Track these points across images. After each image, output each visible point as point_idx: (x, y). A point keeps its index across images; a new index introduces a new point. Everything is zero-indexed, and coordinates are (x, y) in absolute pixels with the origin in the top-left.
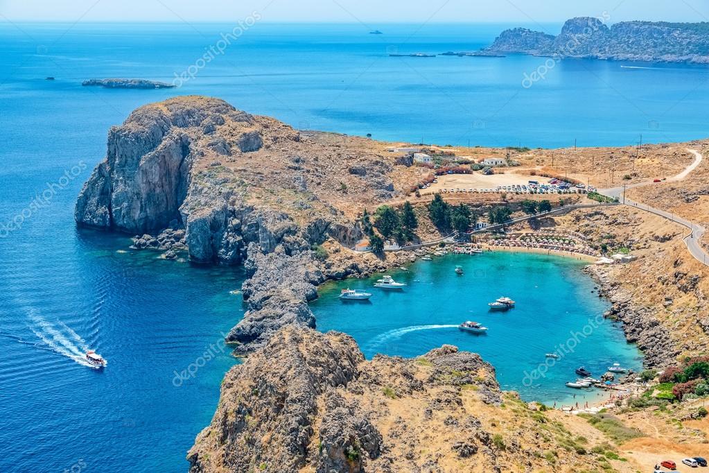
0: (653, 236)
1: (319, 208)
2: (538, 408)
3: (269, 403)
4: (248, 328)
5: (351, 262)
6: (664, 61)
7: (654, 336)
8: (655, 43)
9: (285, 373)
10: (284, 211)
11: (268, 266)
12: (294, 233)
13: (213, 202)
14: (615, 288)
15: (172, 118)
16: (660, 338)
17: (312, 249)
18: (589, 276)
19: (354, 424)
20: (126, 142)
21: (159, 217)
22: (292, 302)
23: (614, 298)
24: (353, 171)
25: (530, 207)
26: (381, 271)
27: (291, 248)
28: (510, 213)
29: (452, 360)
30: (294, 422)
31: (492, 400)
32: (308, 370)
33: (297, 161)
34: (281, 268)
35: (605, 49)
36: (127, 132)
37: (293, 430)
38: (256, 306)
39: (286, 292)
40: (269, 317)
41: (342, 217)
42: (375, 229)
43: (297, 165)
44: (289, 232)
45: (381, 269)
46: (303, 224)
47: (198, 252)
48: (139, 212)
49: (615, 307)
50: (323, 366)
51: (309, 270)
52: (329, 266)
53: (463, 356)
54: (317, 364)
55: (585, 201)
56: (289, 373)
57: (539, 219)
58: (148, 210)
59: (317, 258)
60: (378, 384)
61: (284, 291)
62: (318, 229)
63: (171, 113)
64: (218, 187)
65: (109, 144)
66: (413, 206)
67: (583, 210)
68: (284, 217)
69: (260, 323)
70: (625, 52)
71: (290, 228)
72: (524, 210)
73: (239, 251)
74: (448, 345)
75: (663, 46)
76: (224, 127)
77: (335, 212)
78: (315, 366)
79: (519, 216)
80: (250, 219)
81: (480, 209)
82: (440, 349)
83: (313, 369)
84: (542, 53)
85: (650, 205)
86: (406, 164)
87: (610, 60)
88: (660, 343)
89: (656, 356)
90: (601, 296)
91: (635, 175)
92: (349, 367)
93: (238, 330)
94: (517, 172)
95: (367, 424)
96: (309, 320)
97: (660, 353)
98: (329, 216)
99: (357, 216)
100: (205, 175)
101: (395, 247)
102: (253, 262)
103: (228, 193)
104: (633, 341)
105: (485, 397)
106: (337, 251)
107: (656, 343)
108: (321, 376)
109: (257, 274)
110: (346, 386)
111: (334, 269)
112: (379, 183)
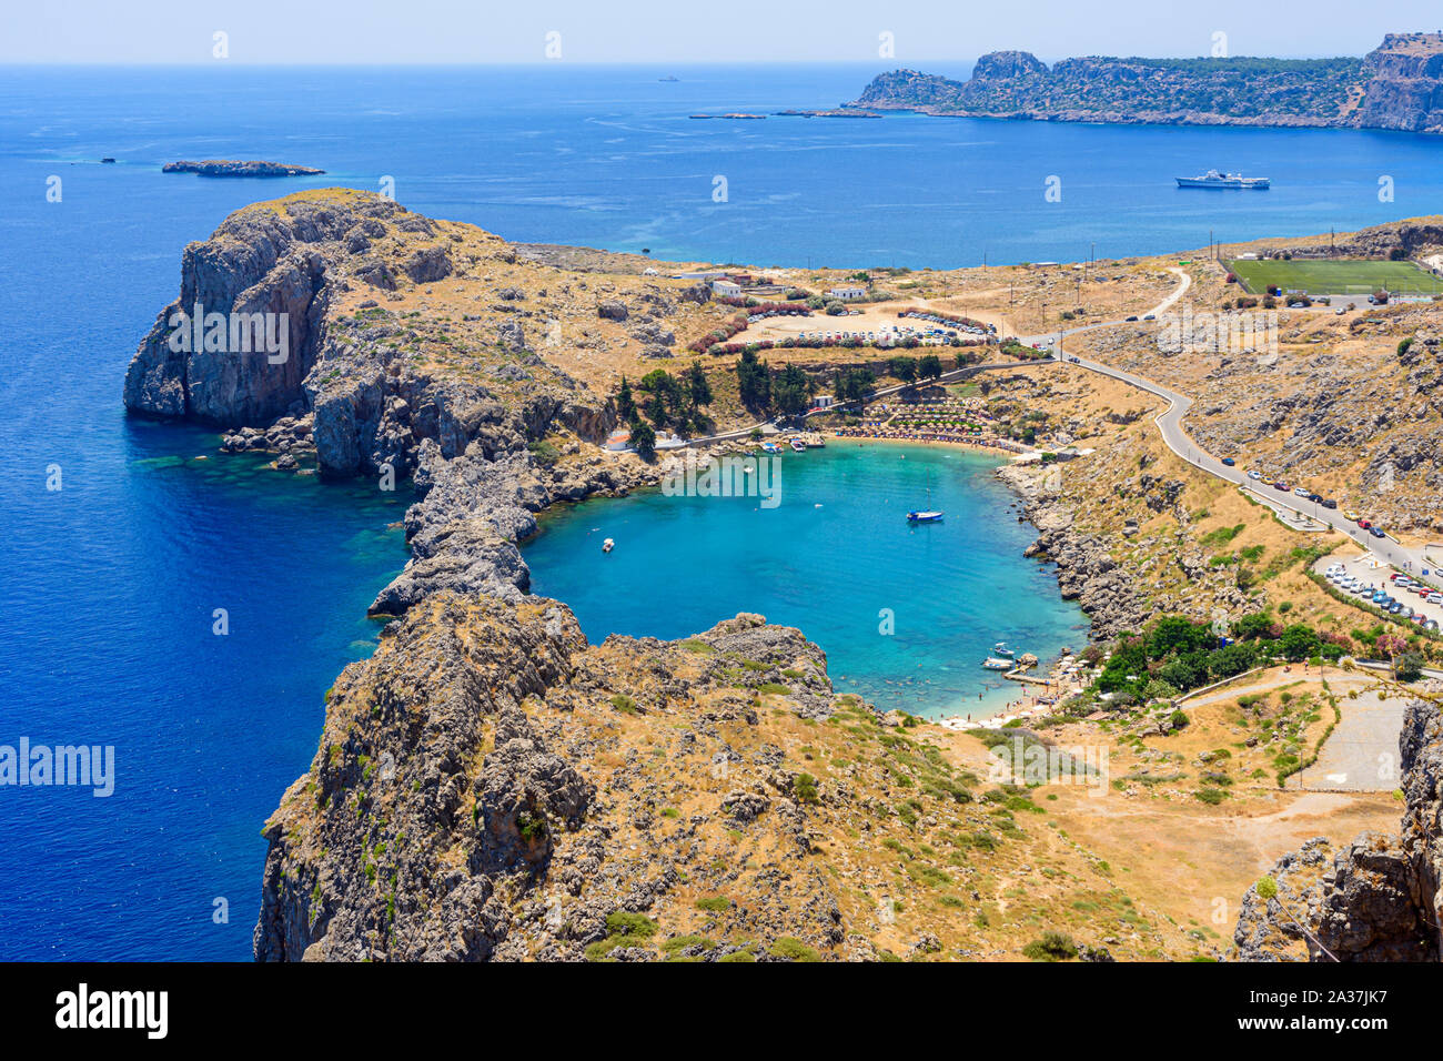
0: (1109, 415)
1: (544, 378)
2: (900, 720)
3: (397, 733)
4: (410, 590)
5: (598, 470)
6: (1140, 122)
7: (1107, 587)
8: (1124, 92)
9: (427, 677)
10: (484, 383)
11: (452, 479)
12: (498, 421)
13: (362, 369)
14: (1046, 504)
15: (294, 227)
16: (1117, 591)
17: (531, 450)
18: (1003, 484)
19: (539, 769)
20: (214, 268)
21: (270, 397)
22: (487, 543)
23: (1042, 524)
24: (605, 313)
25: (904, 370)
26: (650, 484)
27: (493, 448)
28: (871, 380)
29: (748, 641)
30: (432, 768)
31: (814, 712)
32: (468, 671)
33: (510, 297)
34: (475, 482)
35: (1044, 103)
36: (215, 251)
37: (430, 782)
38: (426, 551)
39: (478, 523)
40: (446, 570)
41: (584, 392)
42: (640, 412)
43: (508, 304)
44: (491, 419)
45: (650, 480)
46: (515, 408)
47: (334, 457)
48: (235, 388)
49: (1044, 538)
50: (499, 663)
51: (525, 486)
52: (558, 478)
53: (768, 633)
54: (487, 658)
55: (998, 358)
56: (434, 677)
57: (920, 389)
58: (250, 385)
59: (539, 463)
60: (606, 689)
61: (476, 523)
62: (541, 412)
63: (294, 218)
64: (369, 344)
65: (184, 273)
66: (708, 371)
67: (997, 373)
68: (481, 393)
69: (429, 581)
70: (1076, 106)
71: (491, 413)
72: (893, 374)
73: (405, 455)
74: (747, 614)
75: (1138, 97)
76: (385, 241)
77: (571, 384)
78: (485, 662)
79: (889, 386)
80: (423, 400)
81: (821, 372)
82: (733, 622)
83: (481, 669)
84: (943, 111)
85: (1105, 362)
86: (699, 300)
87: (1053, 119)
88: (1117, 599)
89: (1110, 622)
90: (1021, 520)
91: (1081, 312)
92: (552, 662)
93: (391, 593)
94: (885, 311)
95: (563, 767)
96: (517, 573)
97: (1116, 617)
98: (560, 391)
99: (610, 390)
100: (349, 324)
101: (676, 442)
102: (428, 473)
103: (389, 354)
104: (1074, 597)
105: (800, 706)
106: (575, 451)
107: (1111, 599)
108: (495, 680)
109: (432, 493)
110: (542, 697)
111: (568, 482)
112: (650, 333)
